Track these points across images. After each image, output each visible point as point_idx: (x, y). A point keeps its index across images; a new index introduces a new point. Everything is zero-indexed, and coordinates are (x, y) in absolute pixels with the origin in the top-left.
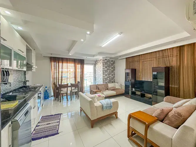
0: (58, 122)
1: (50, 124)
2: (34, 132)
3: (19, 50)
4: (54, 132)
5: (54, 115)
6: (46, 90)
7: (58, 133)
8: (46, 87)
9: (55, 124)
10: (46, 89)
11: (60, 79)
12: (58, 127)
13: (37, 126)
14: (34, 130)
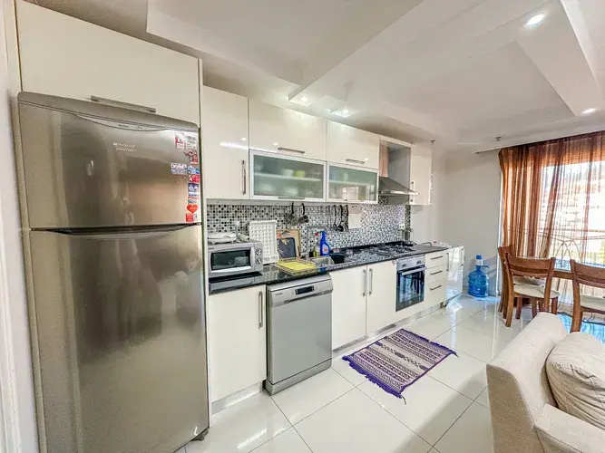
0: (423, 367)
1: (402, 357)
2: (364, 350)
3: (347, 160)
4: (394, 383)
5: (432, 343)
6: (479, 267)
7: (398, 395)
8: (479, 257)
9: (411, 367)
10: (480, 263)
11: (540, 232)
12: (412, 380)
13: (377, 343)
14: (367, 347)
